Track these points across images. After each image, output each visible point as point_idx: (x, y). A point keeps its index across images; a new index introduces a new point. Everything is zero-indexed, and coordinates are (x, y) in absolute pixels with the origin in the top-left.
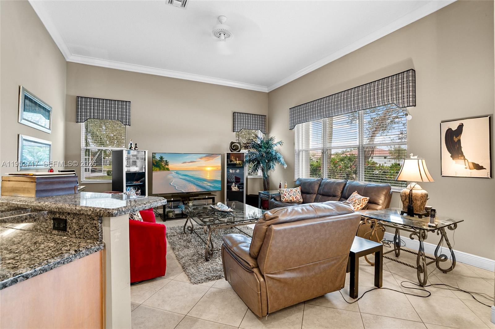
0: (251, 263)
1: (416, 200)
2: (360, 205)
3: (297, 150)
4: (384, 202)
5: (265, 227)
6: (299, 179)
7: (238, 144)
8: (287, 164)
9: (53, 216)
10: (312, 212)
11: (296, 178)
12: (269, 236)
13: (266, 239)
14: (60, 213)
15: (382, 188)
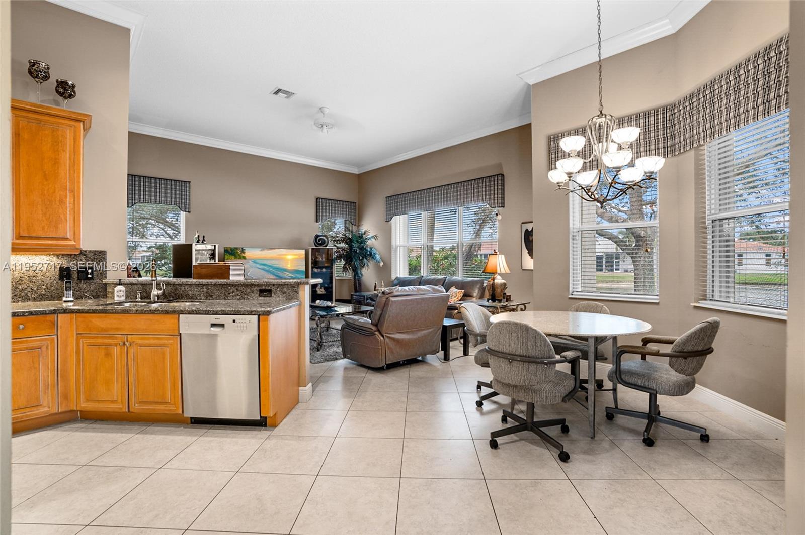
0: (374, 328)
1: (497, 288)
2: (457, 297)
3: (394, 246)
4: (478, 295)
5: (385, 300)
6: (397, 278)
7: (324, 238)
8: (383, 261)
9: (259, 288)
10: (416, 291)
11: (393, 277)
12: (388, 305)
13: (385, 308)
14: (266, 286)
15: (477, 282)
